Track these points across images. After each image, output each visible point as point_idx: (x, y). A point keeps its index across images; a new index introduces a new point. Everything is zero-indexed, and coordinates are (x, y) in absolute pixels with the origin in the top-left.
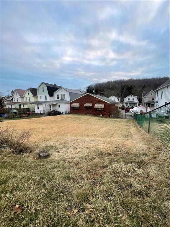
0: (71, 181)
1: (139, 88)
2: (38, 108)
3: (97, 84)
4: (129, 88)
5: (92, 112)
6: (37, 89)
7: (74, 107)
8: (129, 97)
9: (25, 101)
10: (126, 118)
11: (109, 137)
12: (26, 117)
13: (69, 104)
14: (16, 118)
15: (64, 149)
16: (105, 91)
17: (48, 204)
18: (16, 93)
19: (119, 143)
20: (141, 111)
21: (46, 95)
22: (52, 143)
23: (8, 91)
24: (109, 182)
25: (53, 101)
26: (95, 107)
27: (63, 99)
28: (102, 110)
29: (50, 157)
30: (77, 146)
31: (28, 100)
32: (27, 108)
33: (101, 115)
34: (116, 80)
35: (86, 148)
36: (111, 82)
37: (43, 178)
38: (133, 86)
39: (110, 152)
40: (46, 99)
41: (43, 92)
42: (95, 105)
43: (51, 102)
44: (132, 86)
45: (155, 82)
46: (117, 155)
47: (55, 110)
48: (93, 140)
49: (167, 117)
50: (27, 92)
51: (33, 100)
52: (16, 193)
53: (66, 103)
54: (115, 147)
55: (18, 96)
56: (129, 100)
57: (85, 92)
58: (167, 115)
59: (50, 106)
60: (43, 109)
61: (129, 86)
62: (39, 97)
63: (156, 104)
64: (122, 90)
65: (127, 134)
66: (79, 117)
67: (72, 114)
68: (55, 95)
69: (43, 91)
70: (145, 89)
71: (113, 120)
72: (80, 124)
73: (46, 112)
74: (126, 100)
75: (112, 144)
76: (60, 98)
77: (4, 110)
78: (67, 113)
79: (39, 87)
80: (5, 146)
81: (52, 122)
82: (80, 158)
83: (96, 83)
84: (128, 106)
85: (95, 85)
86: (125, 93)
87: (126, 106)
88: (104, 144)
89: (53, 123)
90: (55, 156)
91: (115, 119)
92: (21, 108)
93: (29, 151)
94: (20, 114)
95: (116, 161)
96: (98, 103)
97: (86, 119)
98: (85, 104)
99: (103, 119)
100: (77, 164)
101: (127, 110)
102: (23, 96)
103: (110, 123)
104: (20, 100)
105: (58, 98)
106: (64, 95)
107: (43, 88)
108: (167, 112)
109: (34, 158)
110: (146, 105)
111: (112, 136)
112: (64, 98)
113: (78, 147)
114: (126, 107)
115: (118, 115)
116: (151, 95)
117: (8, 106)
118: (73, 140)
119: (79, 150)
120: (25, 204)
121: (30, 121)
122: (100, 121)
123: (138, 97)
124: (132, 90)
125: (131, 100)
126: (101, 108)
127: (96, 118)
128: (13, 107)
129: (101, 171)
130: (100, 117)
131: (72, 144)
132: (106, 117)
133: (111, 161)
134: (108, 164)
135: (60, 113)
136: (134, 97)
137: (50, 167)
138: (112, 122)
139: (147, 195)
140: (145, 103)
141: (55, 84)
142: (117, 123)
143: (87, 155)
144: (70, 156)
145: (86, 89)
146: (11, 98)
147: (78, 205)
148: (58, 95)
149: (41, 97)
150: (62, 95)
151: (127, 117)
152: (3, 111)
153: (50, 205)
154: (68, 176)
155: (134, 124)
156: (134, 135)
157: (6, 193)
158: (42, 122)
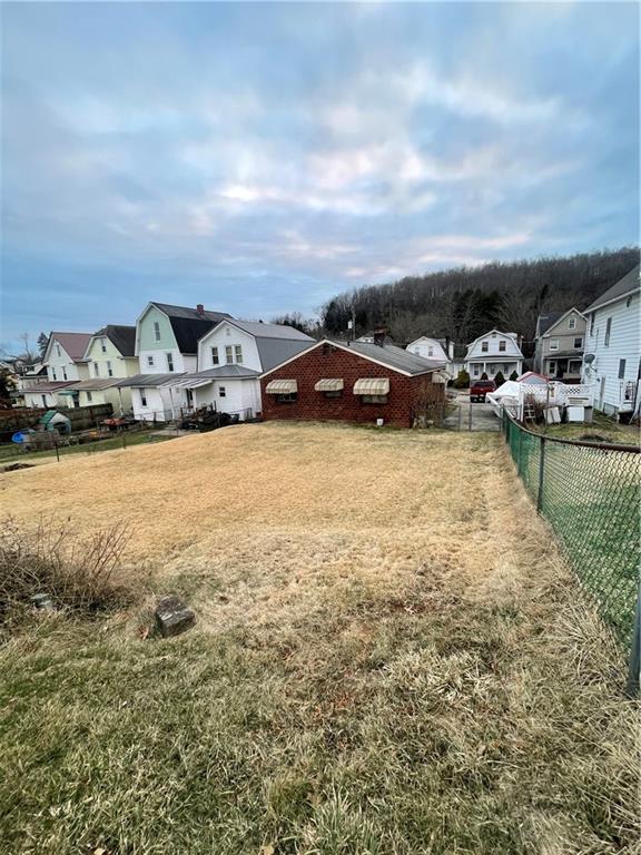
0: (262, 734)
1: (523, 301)
2: (144, 403)
3: (362, 292)
4: (488, 299)
5: (346, 412)
6: (134, 329)
7: (277, 396)
8: (485, 341)
9: (93, 376)
10: (473, 428)
11: (402, 523)
12: (103, 439)
13: (258, 384)
14: (67, 445)
15: (242, 584)
16: (394, 319)
17: (189, 830)
18: (55, 347)
19: (433, 553)
20: (529, 398)
21: (169, 351)
22: (200, 562)
23: (25, 337)
24: (379, 737)
25: (198, 375)
26: (355, 393)
27: (234, 362)
28: (384, 400)
29: (194, 624)
30: (288, 571)
31: (104, 374)
32: (103, 403)
33: (380, 422)
34: (436, 271)
35: (318, 578)
36: (417, 281)
37: (170, 728)
38: (501, 294)
39: (398, 595)
40: (171, 369)
41: (158, 338)
42: (357, 384)
43: (191, 376)
44: (495, 294)
45: (588, 272)
46: (420, 609)
47: (209, 409)
48: (344, 542)
49: (626, 418)
50: (98, 341)
51: (122, 370)
52: (91, 798)
53: (248, 377)
54: (420, 569)
55: (66, 359)
56: (485, 349)
57: (318, 323)
58: (628, 408)
59: (189, 393)
60: (165, 405)
61: (488, 295)
62: (143, 361)
63: (585, 366)
64: (458, 310)
65: (469, 506)
66: (297, 434)
67: (270, 419)
68: (204, 348)
69: (158, 334)
70: (547, 301)
71: (423, 437)
72: (299, 463)
73: (176, 415)
74: (475, 350)
75: (409, 557)
76: (223, 362)
77: (20, 417)
78: (254, 416)
79: (141, 322)
80: (41, 600)
81: (199, 463)
82: (295, 625)
83: (359, 286)
84: (485, 376)
85: (355, 297)
86: (469, 323)
87: (476, 373)
88: (383, 556)
89: (203, 464)
90: (213, 620)
91: (432, 437)
92: (81, 405)
93: (124, 601)
94: (80, 428)
95: (416, 635)
96: (368, 377)
97: (324, 442)
98: (318, 384)
99: (388, 438)
100: (284, 653)
101: (480, 391)
102: (84, 359)
103: (413, 454)
104: (73, 374)
105: (216, 360)
106: (238, 348)
107: (157, 325)
108: (627, 398)
109: (141, 630)
110: (552, 365)
111: (414, 517)
112: (239, 358)
113: (291, 577)
114: (473, 377)
115: (445, 417)
116: (571, 325)
117: (33, 401)
118: (275, 545)
119: (293, 587)
120: (121, 841)
121: (116, 464)
122: (373, 447)
123: (518, 339)
124: (496, 311)
125: (494, 350)
126: (379, 396)
127: (362, 432)
128: (52, 401)
129: (362, 682)
130: (377, 428)
131: (270, 561)
132: (397, 429)
133: (400, 637)
134: (385, 654)
135: (226, 420)
136: (503, 339)
137: (194, 672)
138: (417, 449)
139: (489, 784)
140: (545, 360)
141: (200, 307)
142: (436, 453)
143: (319, 612)
144: (263, 619)
145: (321, 310)
146: (38, 368)
147: (278, 829)
148: (214, 350)
149: (150, 358)
150: (228, 349)
151: (479, 423)
152: (14, 421)
153: (195, 836)
154: (253, 715)
155: (500, 453)
156: (495, 509)
157: (64, 801)
158: (162, 461)
